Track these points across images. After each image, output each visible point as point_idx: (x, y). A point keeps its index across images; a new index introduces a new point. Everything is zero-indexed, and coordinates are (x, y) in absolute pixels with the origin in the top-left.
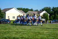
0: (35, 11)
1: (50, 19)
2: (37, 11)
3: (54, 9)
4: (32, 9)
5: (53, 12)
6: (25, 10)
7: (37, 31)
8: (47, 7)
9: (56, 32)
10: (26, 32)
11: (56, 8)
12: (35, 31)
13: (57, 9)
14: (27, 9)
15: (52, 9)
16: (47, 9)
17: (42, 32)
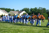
4: (13, 9)
5: (31, 12)
6: (8, 10)
7: (16, 29)
8: (26, 8)
9: (33, 29)
10: (7, 30)
12: (15, 29)
13: (34, 10)
14: (9, 9)
15: (30, 10)
16: (26, 10)
17: (21, 29)
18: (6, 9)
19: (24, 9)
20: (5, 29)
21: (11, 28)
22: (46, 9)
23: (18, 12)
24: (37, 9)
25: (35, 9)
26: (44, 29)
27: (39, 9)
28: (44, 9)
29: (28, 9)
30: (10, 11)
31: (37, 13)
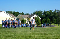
0: (26, 14)
1: (42, 23)
3: (46, 13)
4: (23, 13)
5: (45, 16)
6: (15, 14)
8: (38, 11)
11: (47, 12)
12: (26, 35)
14: (17, 13)
15: (44, 13)
16: (38, 13)
17: (33, 35)
19: (35, 12)
29: (41, 12)
30: (18, 15)
31: (52, 17)
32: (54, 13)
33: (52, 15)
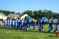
2: (19, 14)
3: (36, 12)
4: (13, 12)
6: (6, 13)
7: (17, 35)
9: (37, 35)
10: (5, 37)
13: (38, 12)
14: (8, 12)
15: (34, 13)
16: (29, 13)
18: (4, 11)
19: (26, 12)
20: (3, 35)
21: (10, 35)
22: (52, 12)
23: (19, 15)
24: (42, 12)
25: (40, 12)
26: (50, 36)
27: (44, 12)
28: (50, 12)
29: (31, 11)
30: (9, 14)
32: (43, 13)
33: (41, 15)
